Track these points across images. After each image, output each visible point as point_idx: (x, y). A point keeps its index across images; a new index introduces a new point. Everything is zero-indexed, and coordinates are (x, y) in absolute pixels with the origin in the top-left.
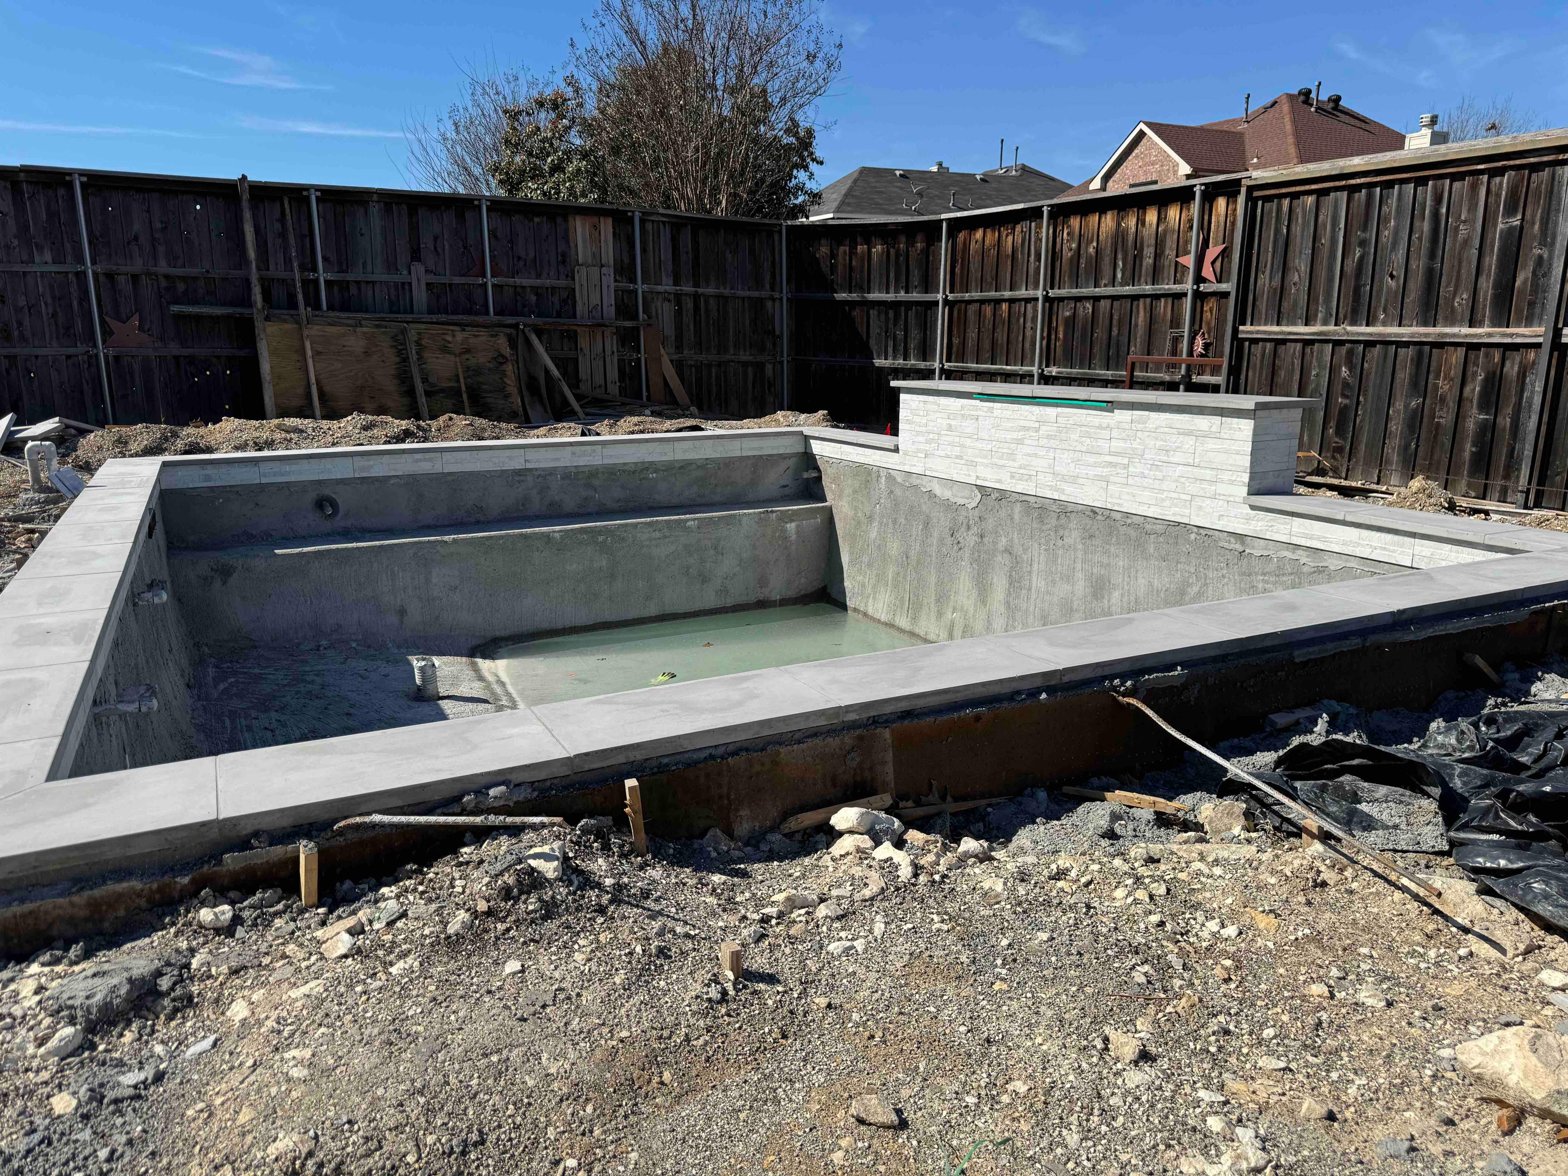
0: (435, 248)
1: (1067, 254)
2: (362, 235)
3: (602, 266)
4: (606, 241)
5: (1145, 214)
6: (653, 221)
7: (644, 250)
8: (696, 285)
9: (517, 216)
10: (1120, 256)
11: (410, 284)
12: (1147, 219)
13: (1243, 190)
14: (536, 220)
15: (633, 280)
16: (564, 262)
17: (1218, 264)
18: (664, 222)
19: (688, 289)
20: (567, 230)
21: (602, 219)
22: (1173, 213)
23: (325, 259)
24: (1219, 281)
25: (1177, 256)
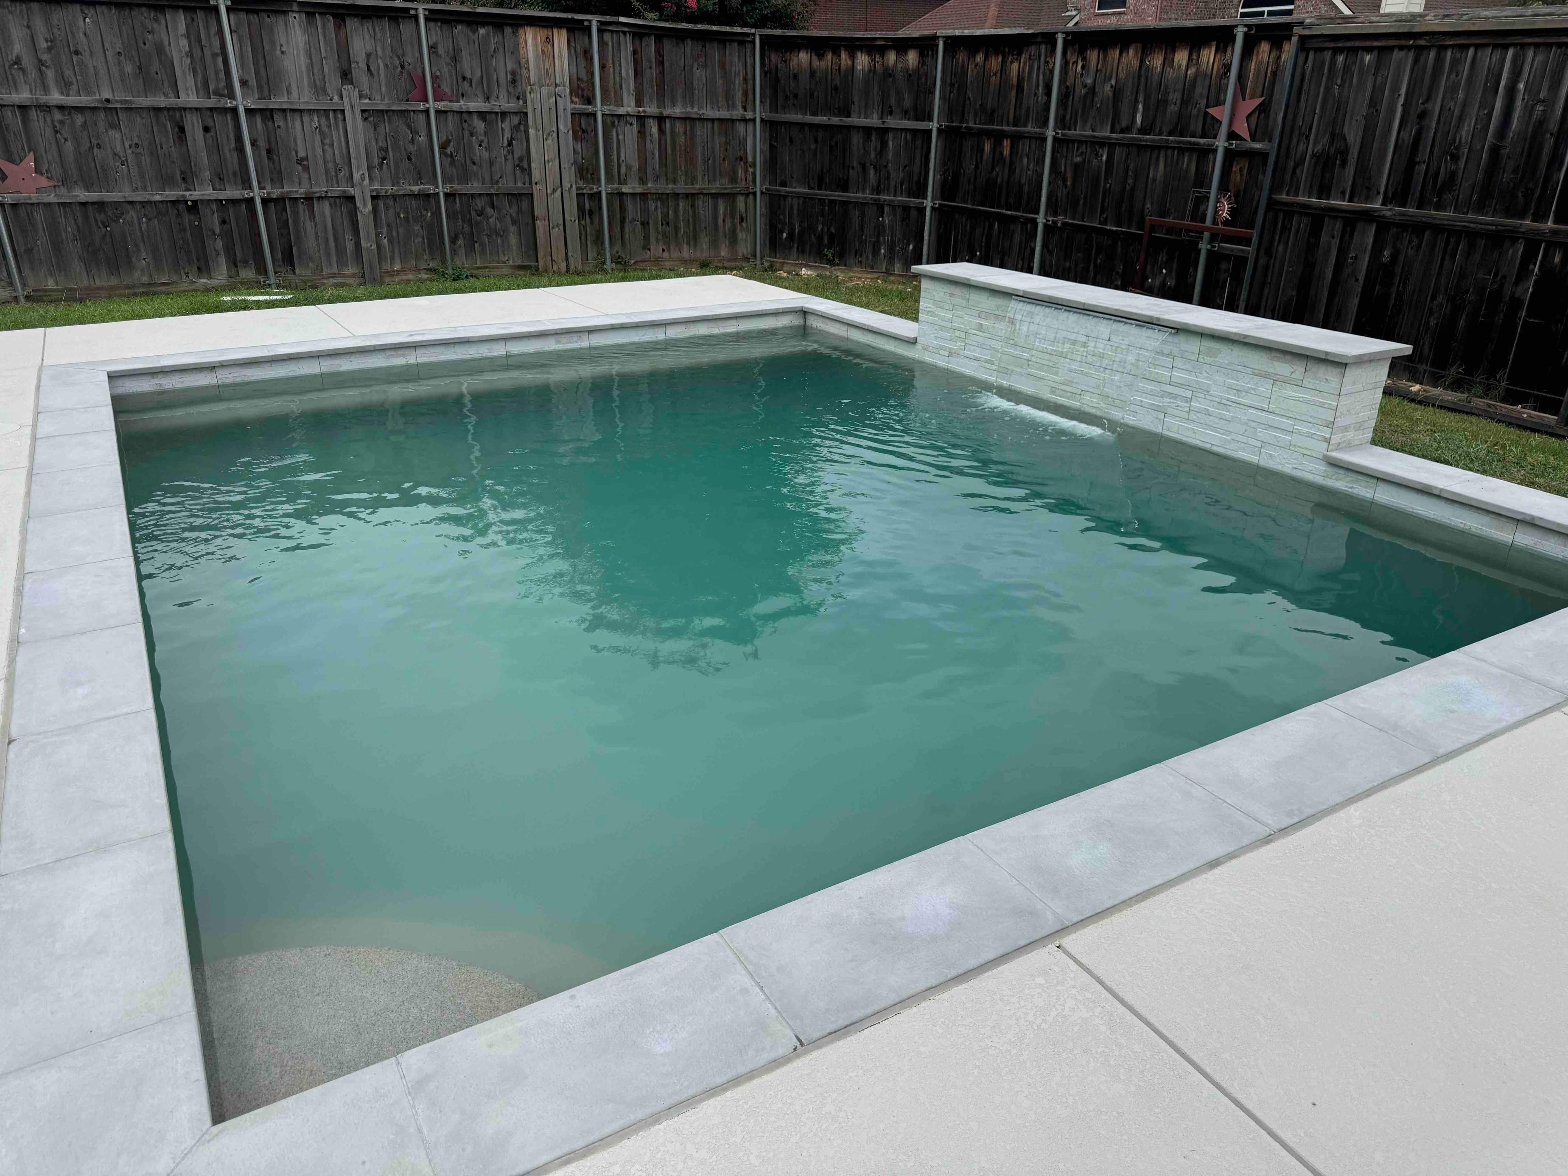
0: (368, 66)
1: (1080, 91)
2: (283, 53)
3: (556, 85)
4: (561, 57)
5: (1174, 52)
6: (612, 31)
7: (603, 67)
8: (661, 104)
9: (459, 27)
10: (1141, 99)
11: (343, 111)
12: (1176, 60)
13: (1295, 39)
14: (482, 31)
15: (589, 101)
16: (514, 81)
17: (1254, 119)
18: (624, 33)
19: (651, 109)
20: (517, 45)
21: (555, 30)
22: (1208, 55)
23: (244, 83)
24: (1253, 139)
25: (1207, 106)
